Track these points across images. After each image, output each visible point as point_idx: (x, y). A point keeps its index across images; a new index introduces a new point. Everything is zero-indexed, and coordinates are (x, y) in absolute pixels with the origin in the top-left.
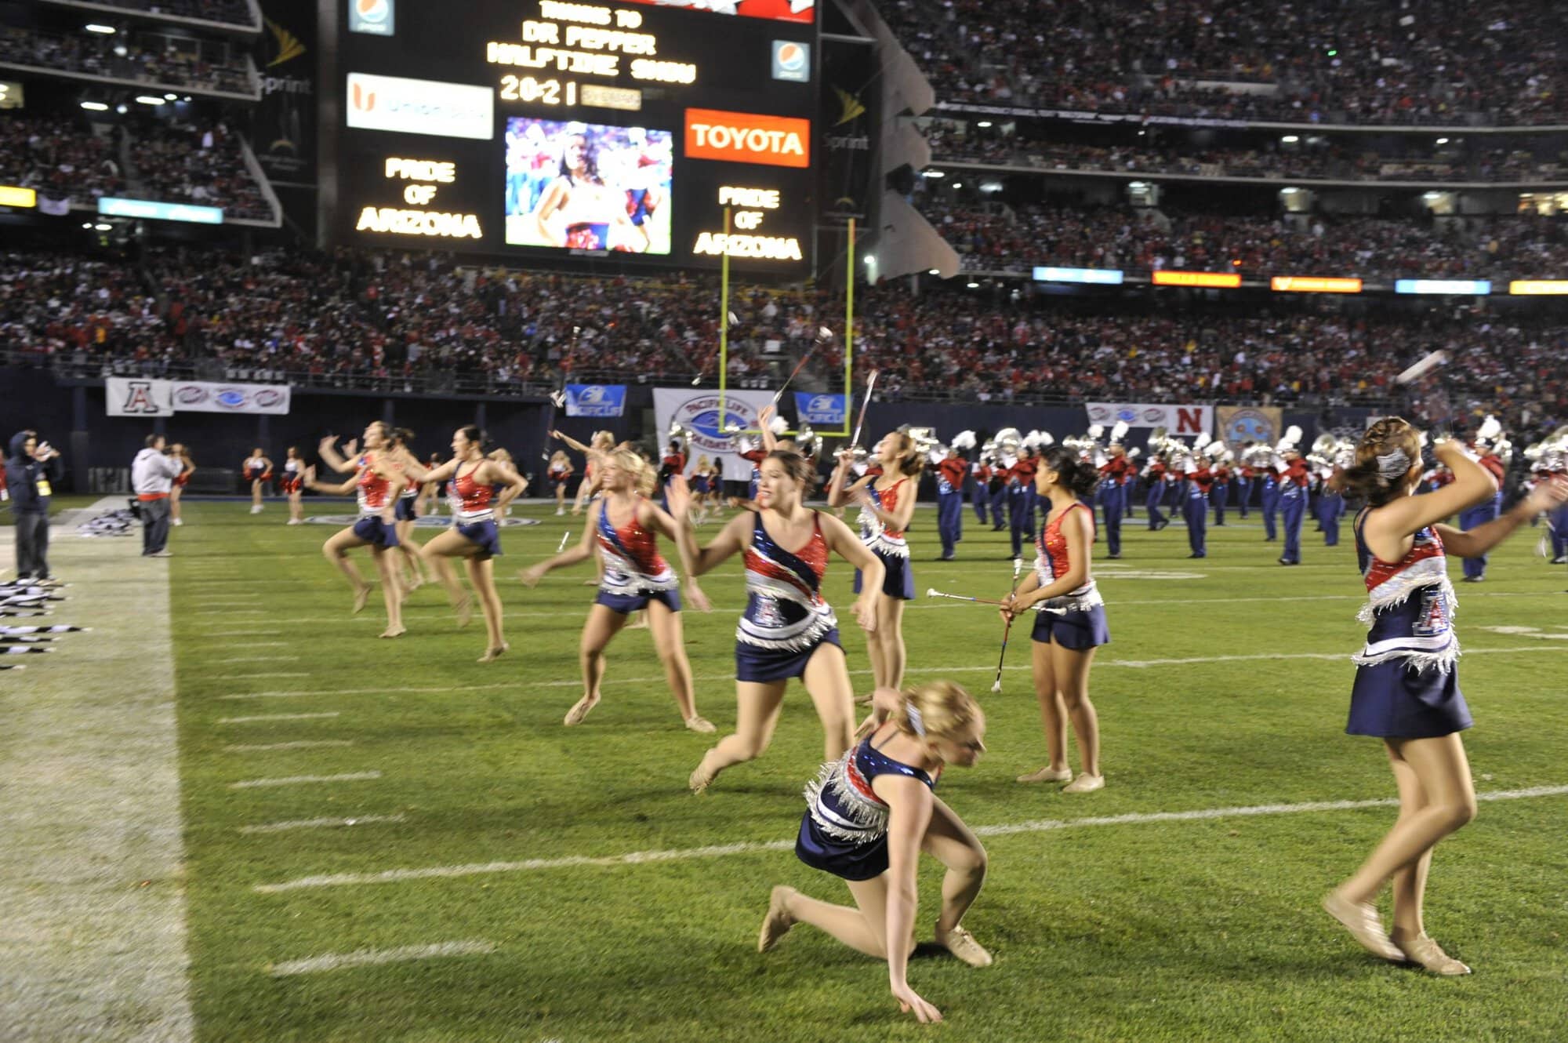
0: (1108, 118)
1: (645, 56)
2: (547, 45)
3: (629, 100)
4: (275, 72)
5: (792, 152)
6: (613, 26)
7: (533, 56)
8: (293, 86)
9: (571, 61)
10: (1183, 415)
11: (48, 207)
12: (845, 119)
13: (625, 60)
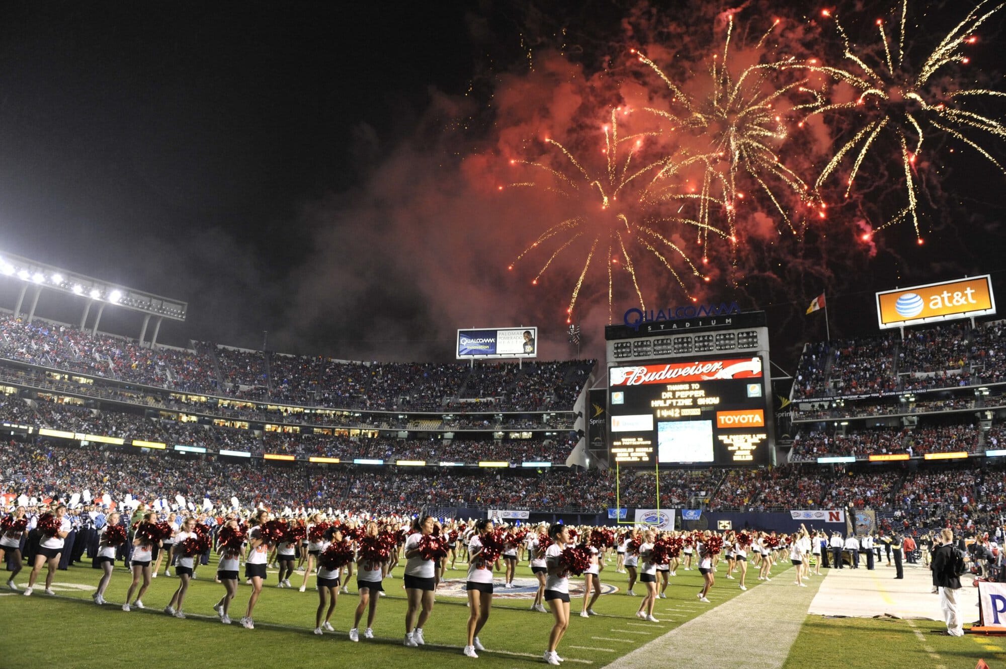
0: (863, 397)
1: (702, 397)
2: (670, 399)
3: (697, 412)
4: (594, 419)
5: (757, 421)
6: (690, 389)
7: (665, 403)
8: (600, 421)
9: (677, 402)
10: (831, 514)
11: (511, 466)
12: (783, 406)
13: (695, 399)
